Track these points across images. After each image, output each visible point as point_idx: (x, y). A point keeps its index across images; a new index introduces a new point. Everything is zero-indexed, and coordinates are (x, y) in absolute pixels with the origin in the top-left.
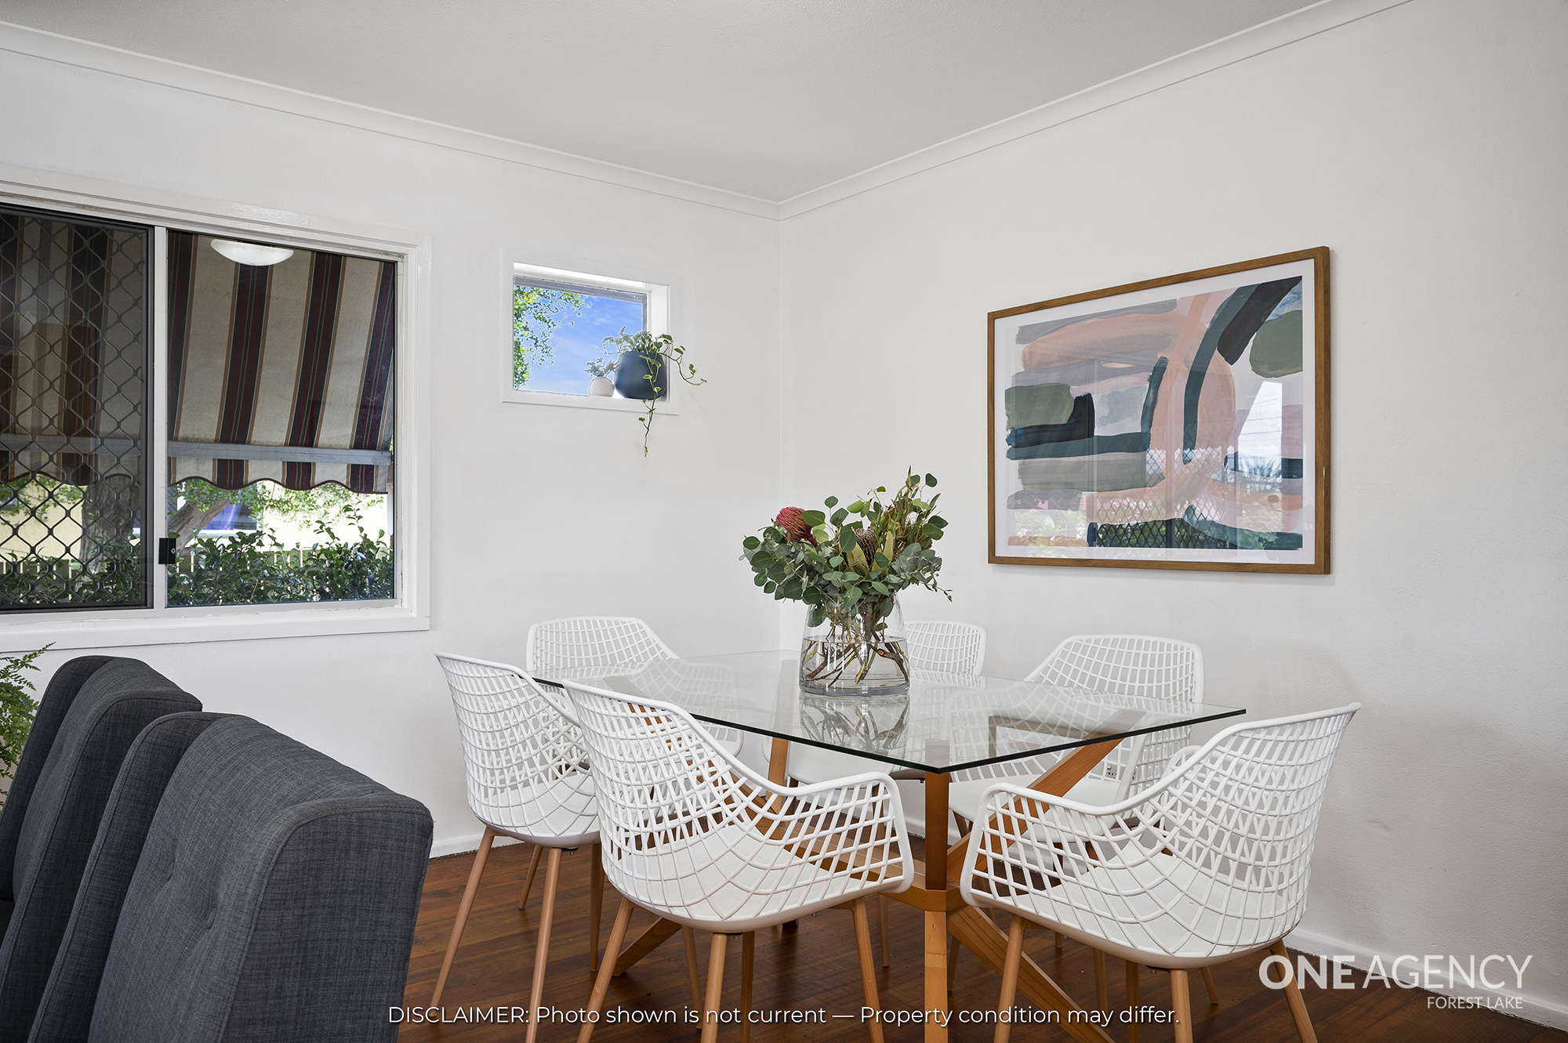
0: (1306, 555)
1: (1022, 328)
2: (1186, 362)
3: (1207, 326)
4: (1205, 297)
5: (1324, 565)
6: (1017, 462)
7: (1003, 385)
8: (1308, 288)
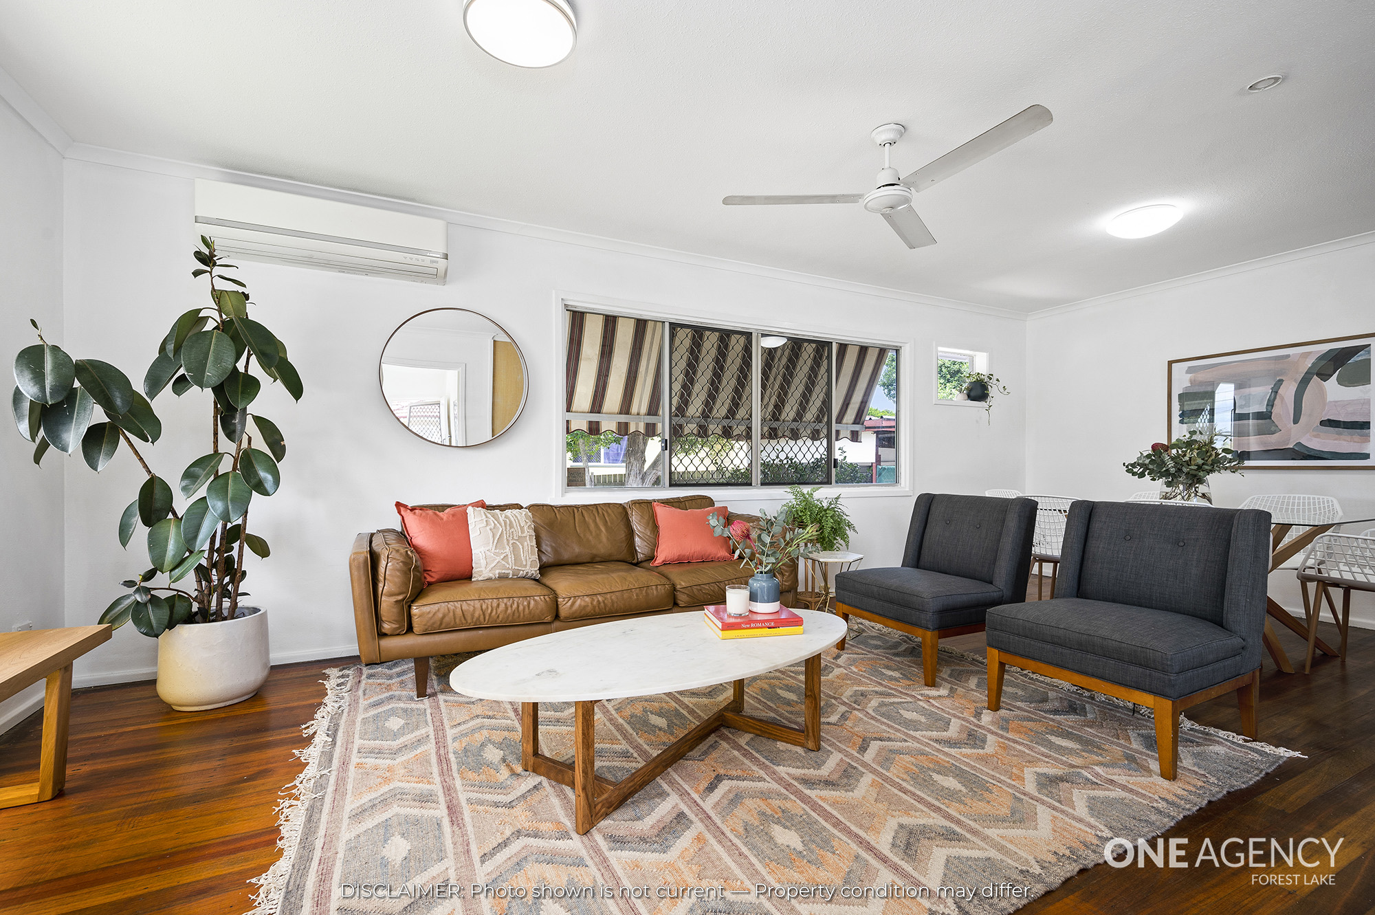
2: (1295, 381)
3: (1310, 366)
6: (1186, 425)
7: (1176, 392)
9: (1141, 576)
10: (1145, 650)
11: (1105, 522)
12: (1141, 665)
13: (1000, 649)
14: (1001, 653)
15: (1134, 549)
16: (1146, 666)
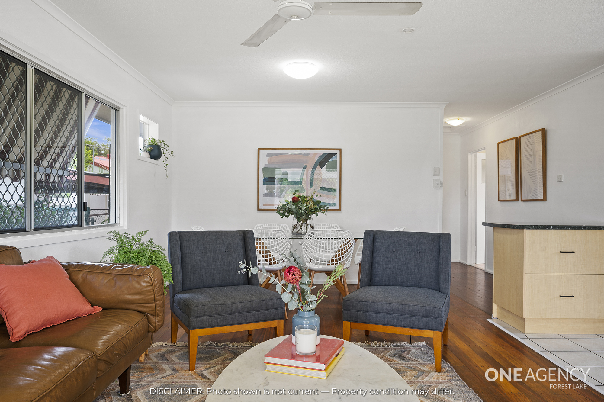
0: (337, 207)
1: (268, 153)
2: (311, 167)
3: (316, 160)
4: (316, 154)
5: (340, 210)
6: (266, 186)
7: (262, 167)
8: (338, 155)
9: (402, 270)
10: (430, 308)
11: (382, 242)
12: (428, 316)
13: (351, 321)
14: (352, 323)
15: (398, 256)
16: (431, 317)
